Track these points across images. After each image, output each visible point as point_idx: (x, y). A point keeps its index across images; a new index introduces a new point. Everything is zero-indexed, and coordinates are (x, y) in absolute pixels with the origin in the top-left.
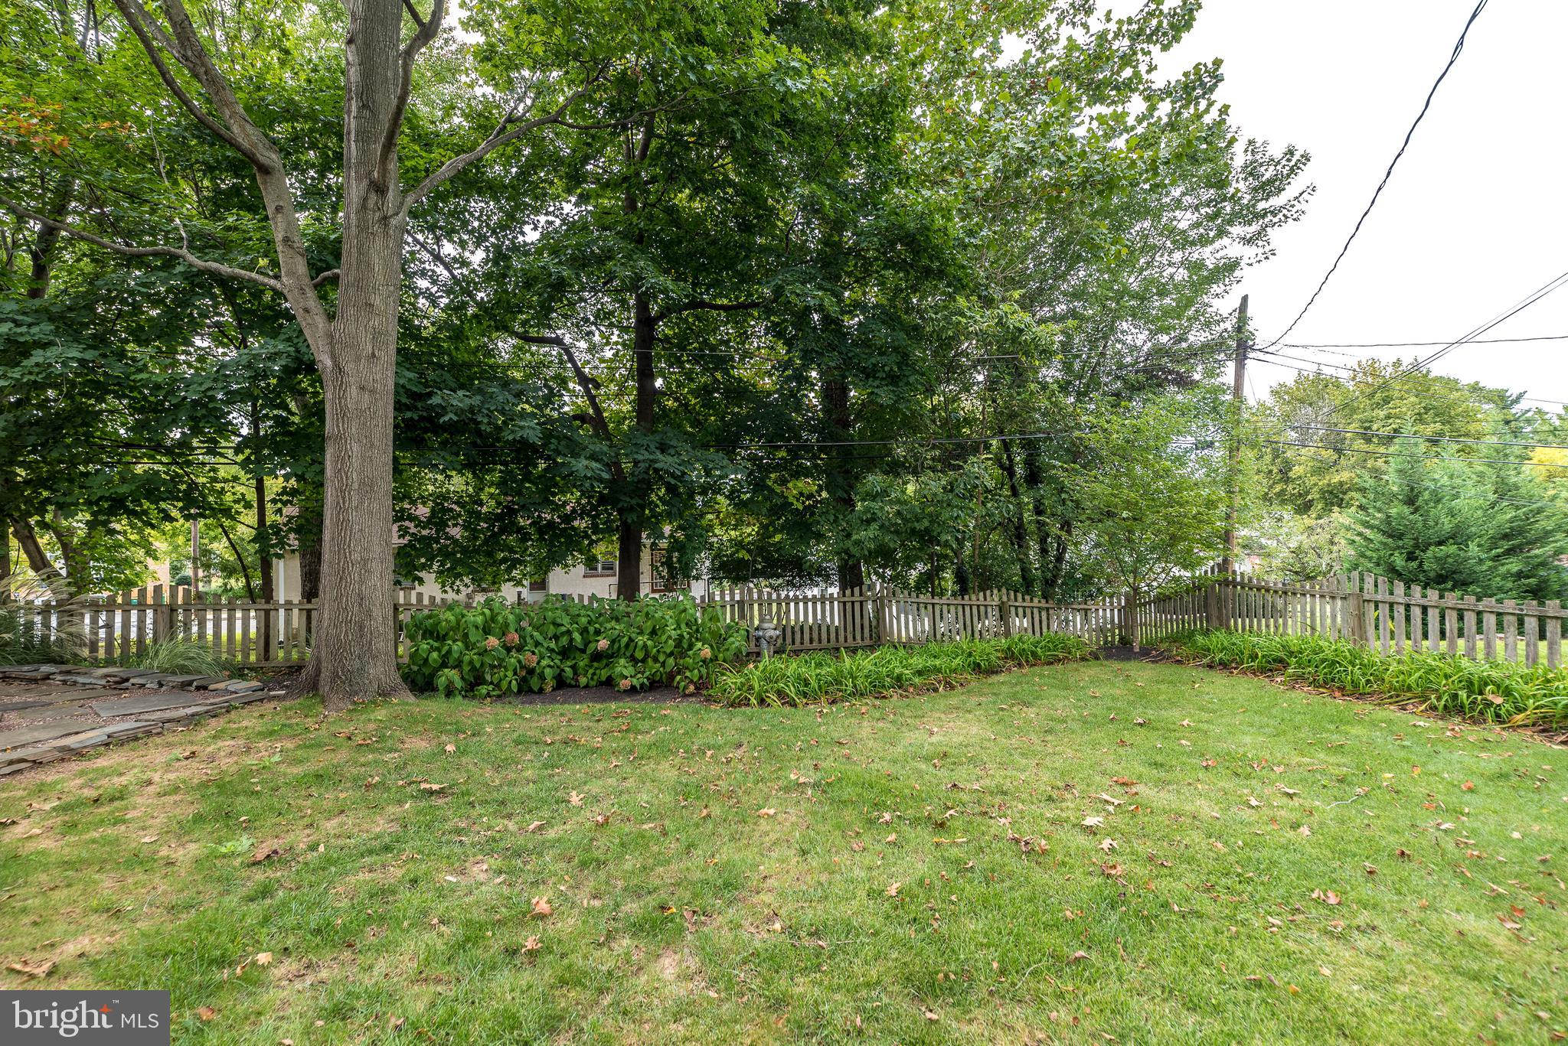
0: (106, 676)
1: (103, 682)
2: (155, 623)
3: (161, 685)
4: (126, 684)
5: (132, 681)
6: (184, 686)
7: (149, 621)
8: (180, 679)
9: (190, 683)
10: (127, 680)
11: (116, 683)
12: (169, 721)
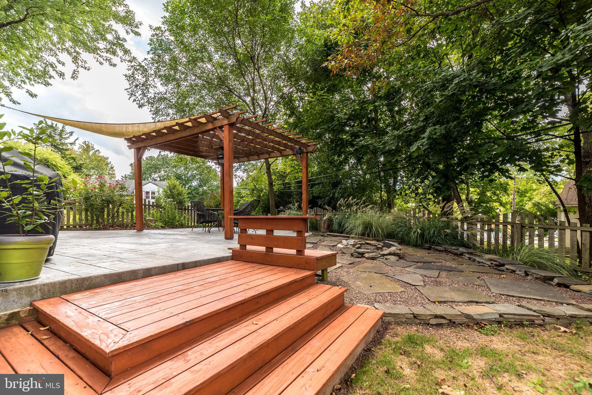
0: (491, 260)
1: (489, 263)
2: (512, 232)
3: (527, 274)
4: (502, 268)
5: (506, 266)
6: (547, 280)
7: (509, 231)
8: (543, 273)
9: (552, 279)
10: (503, 265)
11: (496, 265)
12: (549, 316)
